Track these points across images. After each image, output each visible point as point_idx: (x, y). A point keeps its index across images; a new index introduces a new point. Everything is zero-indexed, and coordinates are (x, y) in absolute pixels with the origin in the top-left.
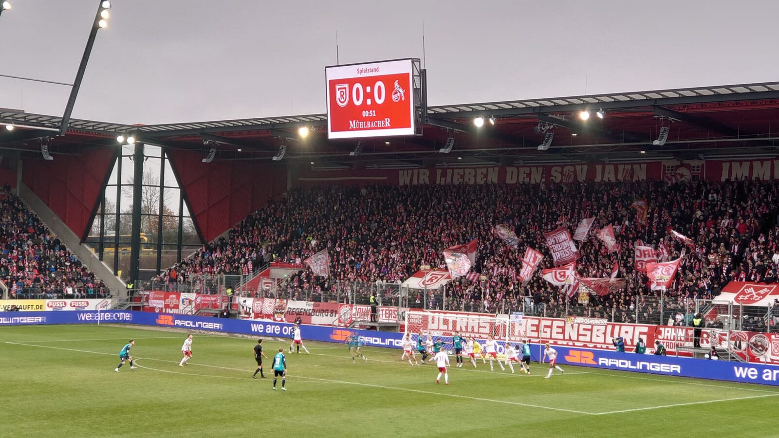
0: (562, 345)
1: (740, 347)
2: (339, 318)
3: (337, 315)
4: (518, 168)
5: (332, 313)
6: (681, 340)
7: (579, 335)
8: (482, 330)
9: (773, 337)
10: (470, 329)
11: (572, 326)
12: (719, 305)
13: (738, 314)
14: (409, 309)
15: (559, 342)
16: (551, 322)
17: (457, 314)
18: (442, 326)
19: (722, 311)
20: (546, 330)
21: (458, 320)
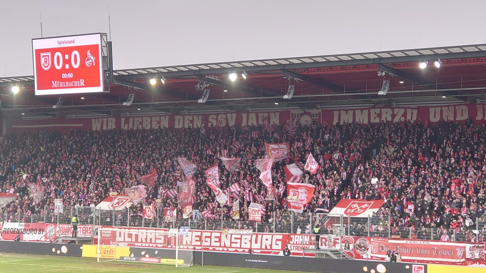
0: (219, 250)
1: (349, 248)
2: (45, 235)
3: (44, 233)
4: (183, 116)
5: (40, 231)
6: (306, 244)
7: (231, 243)
8: (158, 241)
9: (372, 240)
10: (148, 241)
11: (226, 236)
12: (333, 217)
13: (347, 224)
14: (101, 226)
15: (217, 249)
16: (210, 233)
17: (139, 229)
18: (127, 239)
19: (336, 222)
20: (207, 239)
21: (139, 234)
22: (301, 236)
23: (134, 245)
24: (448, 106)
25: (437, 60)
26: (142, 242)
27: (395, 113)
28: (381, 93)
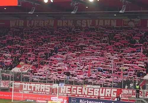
0: (81, 97)
4: (62, 20)
6: (130, 95)
7: (88, 92)
8: (46, 91)
10: (41, 90)
11: (85, 89)
12: (146, 80)
14: (14, 81)
15: (80, 96)
16: (76, 87)
17: (36, 84)
18: (29, 89)
19: (147, 83)
20: (74, 90)
21: (36, 86)
22: (127, 90)
23: (33, 93)
26: (37, 91)
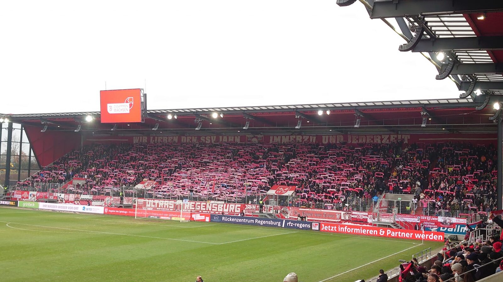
0: (205, 213)
1: (277, 213)
2: (105, 203)
3: (104, 201)
4: (186, 136)
5: (101, 200)
6: (254, 210)
7: (212, 208)
8: (170, 207)
9: (290, 208)
10: (165, 207)
11: (209, 204)
12: (269, 195)
13: (277, 199)
14: (137, 198)
15: (204, 212)
16: (200, 203)
17: (159, 200)
18: (153, 206)
19: (270, 198)
20: (198, 206)
21: (160, 203)
22: (251, 205)
23: (156, 209)
24: (332, 135)
25: (328, 110)
26: (161, 207)
27: (304, 138)
28: (297, 127)
